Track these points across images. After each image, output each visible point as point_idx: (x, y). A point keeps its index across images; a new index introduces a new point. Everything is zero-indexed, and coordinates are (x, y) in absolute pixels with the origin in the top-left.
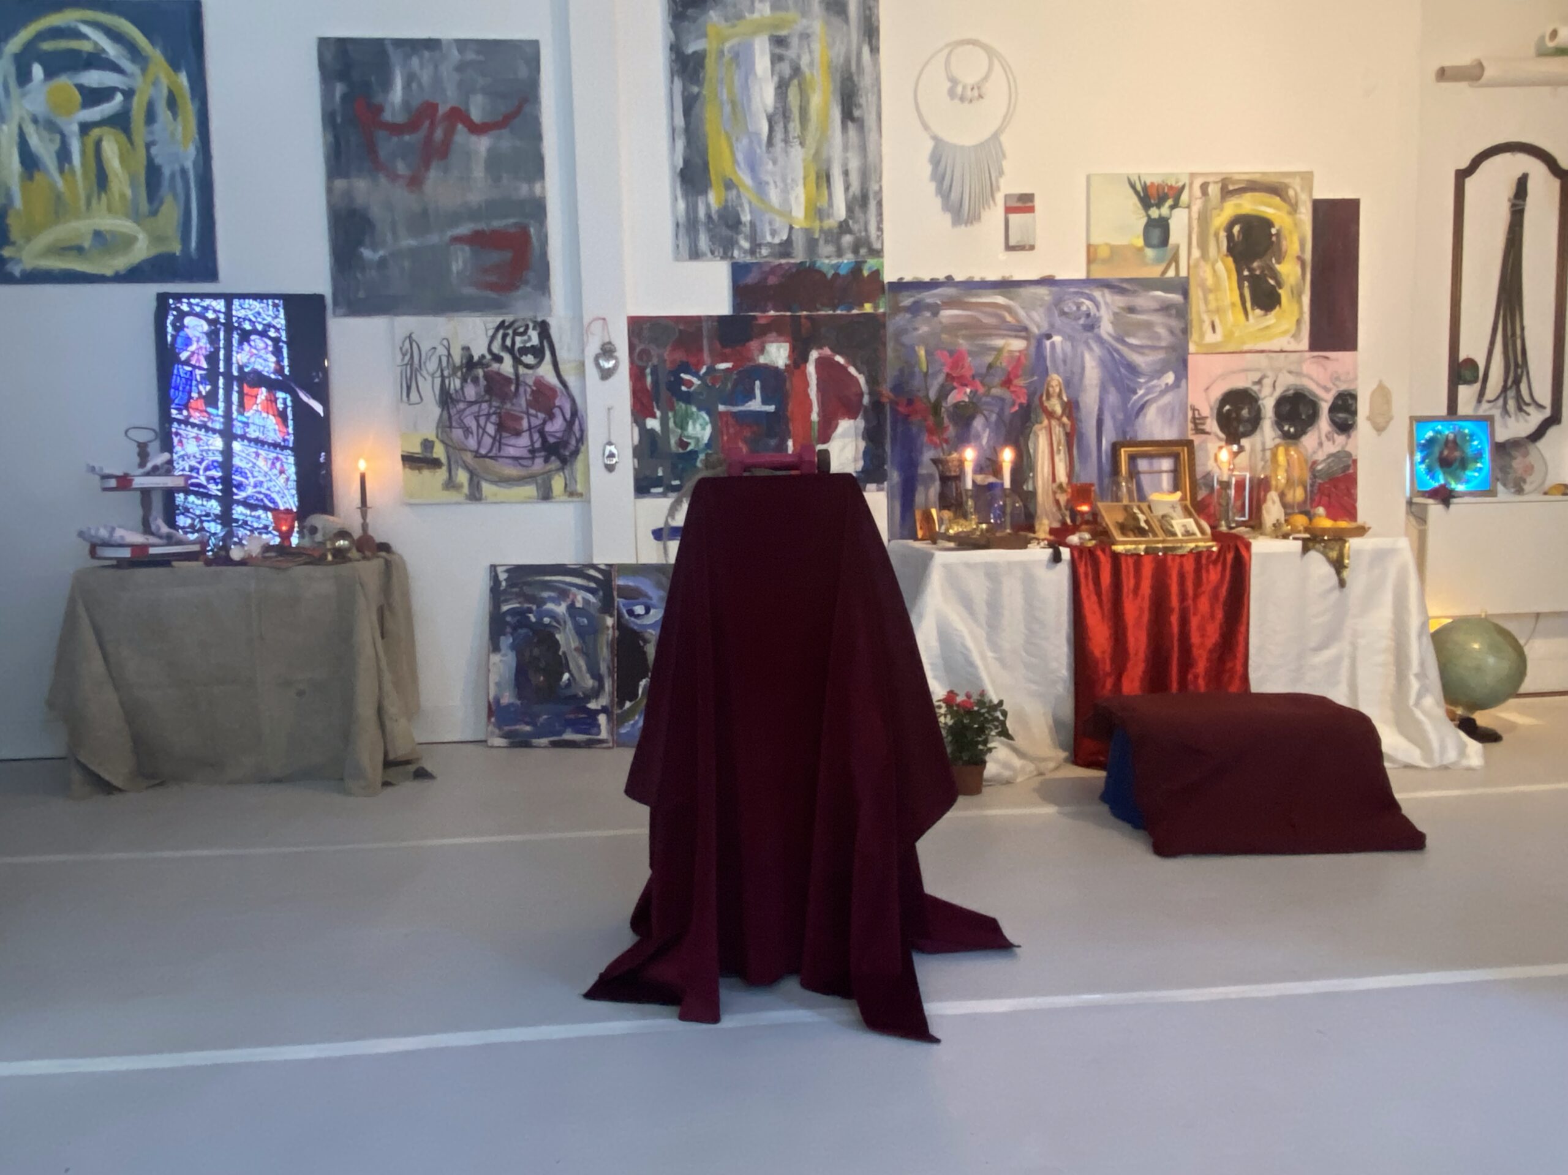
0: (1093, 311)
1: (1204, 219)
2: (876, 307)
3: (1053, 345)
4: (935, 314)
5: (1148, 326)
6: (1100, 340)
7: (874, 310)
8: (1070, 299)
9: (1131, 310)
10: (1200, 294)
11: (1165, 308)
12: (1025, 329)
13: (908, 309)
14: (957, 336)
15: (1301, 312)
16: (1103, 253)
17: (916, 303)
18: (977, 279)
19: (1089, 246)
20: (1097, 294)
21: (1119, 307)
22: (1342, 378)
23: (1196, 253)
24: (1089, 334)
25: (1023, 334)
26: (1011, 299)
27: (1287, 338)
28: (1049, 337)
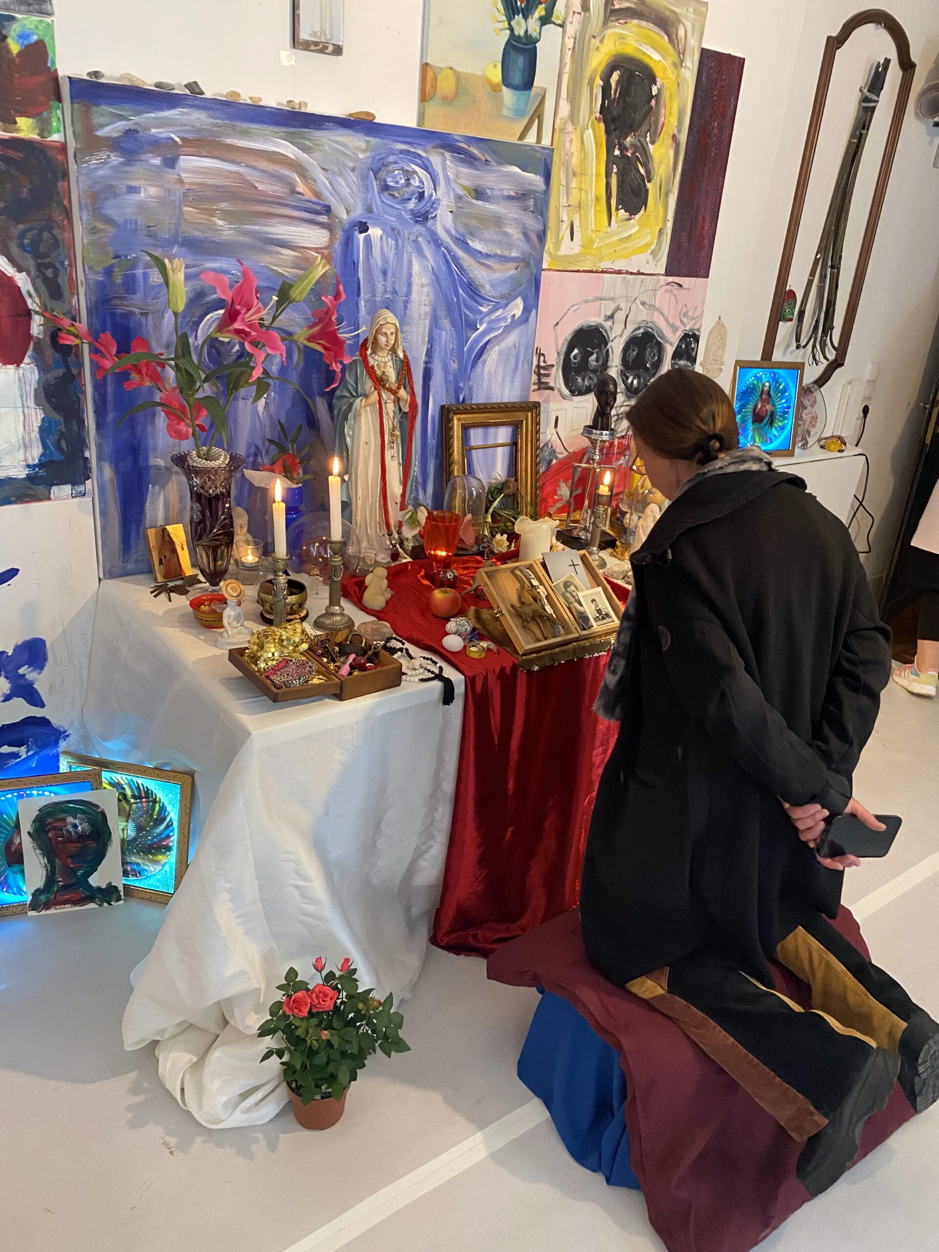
0: (428, 190)
1: (580, 53)
2: (44, 128)
3: (368, 241)
4: (171, 162)
5: (498, 221)
6: (435, 241)
7: (41, 135)
8: (395, 163)
9: (479, 194)
10: (563, 176)
11: (522, 197)
12: (328, 210)
13: (114, 144)
14: (211, 213)
15: (665, 220)
16: (446, 85)
17: (130, 133)
18: (245, 98)
19: (425, 67)
20: (435, 159)
21: (464, 187)
22: (690, 314)
23: (565, 109)
24: (419, 228)
25: (324, 219)
26: (305, 149)
27: (647, 255)
28: (364, 228)
